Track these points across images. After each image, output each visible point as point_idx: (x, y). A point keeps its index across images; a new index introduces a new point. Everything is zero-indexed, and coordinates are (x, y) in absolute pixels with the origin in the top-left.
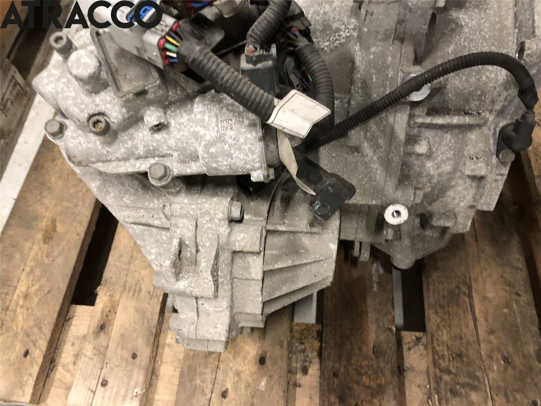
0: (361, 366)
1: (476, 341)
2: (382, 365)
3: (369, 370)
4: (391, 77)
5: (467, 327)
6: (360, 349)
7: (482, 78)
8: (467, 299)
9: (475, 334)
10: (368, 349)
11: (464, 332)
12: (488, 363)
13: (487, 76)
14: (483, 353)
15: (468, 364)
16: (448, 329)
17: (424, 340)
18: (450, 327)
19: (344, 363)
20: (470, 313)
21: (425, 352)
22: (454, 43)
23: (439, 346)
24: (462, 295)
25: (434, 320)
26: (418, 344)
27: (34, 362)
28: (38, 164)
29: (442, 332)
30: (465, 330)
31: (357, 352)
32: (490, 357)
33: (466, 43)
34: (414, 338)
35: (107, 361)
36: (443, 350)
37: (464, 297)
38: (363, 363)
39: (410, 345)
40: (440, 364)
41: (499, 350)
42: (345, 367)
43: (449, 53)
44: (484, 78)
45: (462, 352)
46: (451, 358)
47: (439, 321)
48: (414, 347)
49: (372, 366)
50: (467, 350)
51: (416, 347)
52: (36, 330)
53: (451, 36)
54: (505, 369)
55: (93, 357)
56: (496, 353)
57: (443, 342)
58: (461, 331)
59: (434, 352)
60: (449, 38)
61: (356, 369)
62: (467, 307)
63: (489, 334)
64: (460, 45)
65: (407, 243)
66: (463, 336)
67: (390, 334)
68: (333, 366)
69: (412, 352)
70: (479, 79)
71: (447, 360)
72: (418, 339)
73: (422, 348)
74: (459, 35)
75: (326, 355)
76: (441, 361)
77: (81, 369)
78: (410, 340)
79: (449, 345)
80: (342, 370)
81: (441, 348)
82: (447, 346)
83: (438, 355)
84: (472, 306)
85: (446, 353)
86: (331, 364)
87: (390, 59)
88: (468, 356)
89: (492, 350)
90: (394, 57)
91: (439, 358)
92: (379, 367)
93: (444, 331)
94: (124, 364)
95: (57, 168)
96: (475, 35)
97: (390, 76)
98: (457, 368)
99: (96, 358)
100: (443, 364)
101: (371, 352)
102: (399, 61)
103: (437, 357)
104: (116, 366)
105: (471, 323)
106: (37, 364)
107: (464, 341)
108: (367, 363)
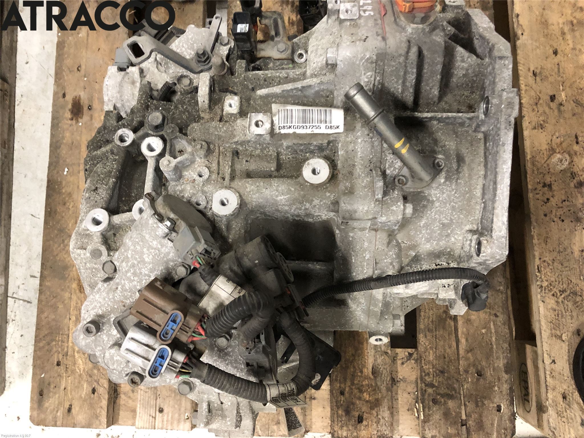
0: (362, 385)
1: (456, 359)
2: (379, 383)
3: (369, 388)
4: (368, 259)
5: (450, 347)
6: (361, 372)
7: (451, 240)
8: (452, 323)
9: (456, 353)
10: (368, 371)
11: (447, 352)
12: (464, 376)
13: (455, 239)
14: (461, 369)
15: (449, 378)
16: (434, 349)
17: (415, 356)
18: (436, 349)
19: (349, 383)
20: (454, 335)
21: (415, 365)
22: (425, 218)
23: (426, 365)
24: (448, 319)
25: (423, 343)
26: (409, 359)
27: (102, 398)
28: (50, 209)
29: (429, 353)
30: (448, 350)
31: (359, 374)
32: (466, 371)
33: (437, 216)
34: (407, 354)
35: (159, 393)
36: (429, 369)
37: (450, 321)
38: (364, 383)
39: (403, 360)
40: (425, 380)
41: (474, 365)
42: (349, 386)
43: (420, 227)
44: (453, 239)
45: (444, 369)
46: (435, 374)
47: (427, 344)
48: (407, 361)
49: (371, 385)
50: (448, 367)
51: (409, 361)
52: (95, 371)
53: (423, 213)
54: (478, 380)
55: (147, 390)
56: (472, 368)
57: (429, 362)
58: (445, 351)
59: (422, 370)
60: (420, 214)
61: (358, 388)
62: (452, 330)
63: (468, 352)
64: (431, 218)
65: (397, 303)
66: (446, 355)
67: (387, 358)
68: (340, 387)
69: (405, 366)
70: (448, 241)
71: (431, 376)
72: (410, 355)
73: (413, 362)
74: (430, 211)
75: (334, 377)
76: (427, 378)
77: (140, 401)
78: (404, 356)
79: (434, 364)
80: (347, 389)
81: (427, 367)
82: (433, 365)
83: (425, 372)
84: (456, 329)
85: (431, 370)
86: (338, 385)
87: (366, 244)
88: (449, 372)
89: (469, 365)
90: (370, 242)
91: (425, 375)
92: (377, 384)
93: (431, 351)
94: (173, 395)
95: (70, 212)
96: (445, 207)
97: (366, 258)
98: (439, 382)
99: (150, 392)
100: (428, 379)
101: (370, 373)
102: (374, 246)
103: (424, 374)
104: (167, 397)
105: (454, 344)
106: (104, 399)
107: (447, 359)
108: (367, 383)
